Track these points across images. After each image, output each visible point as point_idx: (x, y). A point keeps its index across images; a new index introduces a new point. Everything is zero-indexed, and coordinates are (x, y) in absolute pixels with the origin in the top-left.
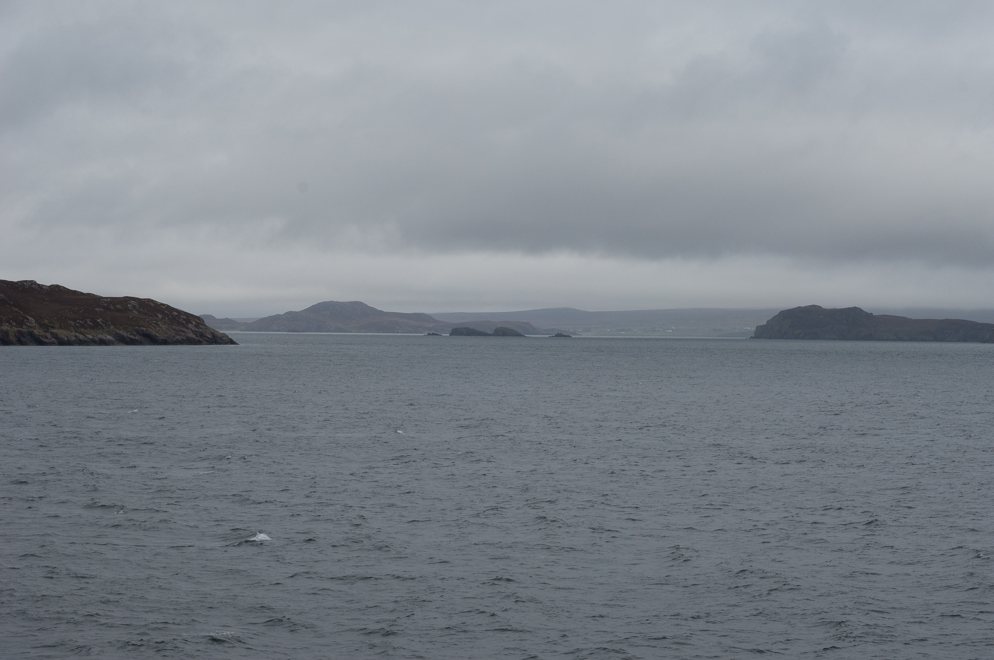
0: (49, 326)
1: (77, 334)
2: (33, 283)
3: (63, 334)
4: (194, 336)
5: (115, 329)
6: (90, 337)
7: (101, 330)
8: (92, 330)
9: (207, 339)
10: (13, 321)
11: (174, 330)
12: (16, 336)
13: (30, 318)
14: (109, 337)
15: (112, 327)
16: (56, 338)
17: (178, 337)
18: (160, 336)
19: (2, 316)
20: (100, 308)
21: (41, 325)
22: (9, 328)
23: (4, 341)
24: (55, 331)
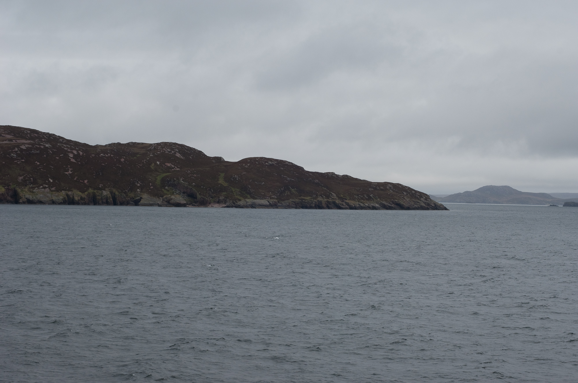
0: (344, 198)
1: (360, 203)
2: (333, 174)
3: (352, 203)
4: (424, 205)
5: (380, 201)
6: (367, 205)
7: (372, 201)
8: (367, 201)
9: (431, 207)
10: (324, 195)
11: (413, 201)
12: (326, 204)
13: (333, 194)
14: (377, 205)
15: (379, 199)
16: (348, 205)
17: (415, 206)
18: (406, 205)
19: (317, 193)
20: (372, 188)
21: (340, 198)
22: (322, 199)
23: (319, 206)
24: (347, 201)
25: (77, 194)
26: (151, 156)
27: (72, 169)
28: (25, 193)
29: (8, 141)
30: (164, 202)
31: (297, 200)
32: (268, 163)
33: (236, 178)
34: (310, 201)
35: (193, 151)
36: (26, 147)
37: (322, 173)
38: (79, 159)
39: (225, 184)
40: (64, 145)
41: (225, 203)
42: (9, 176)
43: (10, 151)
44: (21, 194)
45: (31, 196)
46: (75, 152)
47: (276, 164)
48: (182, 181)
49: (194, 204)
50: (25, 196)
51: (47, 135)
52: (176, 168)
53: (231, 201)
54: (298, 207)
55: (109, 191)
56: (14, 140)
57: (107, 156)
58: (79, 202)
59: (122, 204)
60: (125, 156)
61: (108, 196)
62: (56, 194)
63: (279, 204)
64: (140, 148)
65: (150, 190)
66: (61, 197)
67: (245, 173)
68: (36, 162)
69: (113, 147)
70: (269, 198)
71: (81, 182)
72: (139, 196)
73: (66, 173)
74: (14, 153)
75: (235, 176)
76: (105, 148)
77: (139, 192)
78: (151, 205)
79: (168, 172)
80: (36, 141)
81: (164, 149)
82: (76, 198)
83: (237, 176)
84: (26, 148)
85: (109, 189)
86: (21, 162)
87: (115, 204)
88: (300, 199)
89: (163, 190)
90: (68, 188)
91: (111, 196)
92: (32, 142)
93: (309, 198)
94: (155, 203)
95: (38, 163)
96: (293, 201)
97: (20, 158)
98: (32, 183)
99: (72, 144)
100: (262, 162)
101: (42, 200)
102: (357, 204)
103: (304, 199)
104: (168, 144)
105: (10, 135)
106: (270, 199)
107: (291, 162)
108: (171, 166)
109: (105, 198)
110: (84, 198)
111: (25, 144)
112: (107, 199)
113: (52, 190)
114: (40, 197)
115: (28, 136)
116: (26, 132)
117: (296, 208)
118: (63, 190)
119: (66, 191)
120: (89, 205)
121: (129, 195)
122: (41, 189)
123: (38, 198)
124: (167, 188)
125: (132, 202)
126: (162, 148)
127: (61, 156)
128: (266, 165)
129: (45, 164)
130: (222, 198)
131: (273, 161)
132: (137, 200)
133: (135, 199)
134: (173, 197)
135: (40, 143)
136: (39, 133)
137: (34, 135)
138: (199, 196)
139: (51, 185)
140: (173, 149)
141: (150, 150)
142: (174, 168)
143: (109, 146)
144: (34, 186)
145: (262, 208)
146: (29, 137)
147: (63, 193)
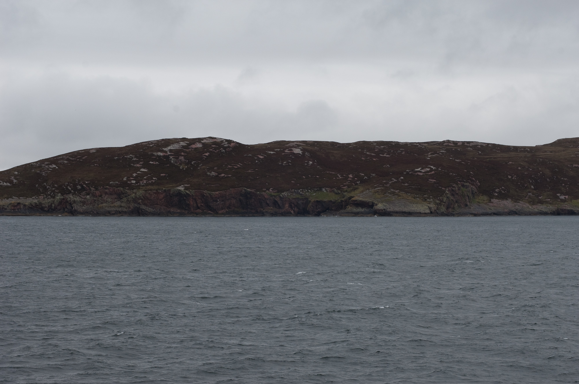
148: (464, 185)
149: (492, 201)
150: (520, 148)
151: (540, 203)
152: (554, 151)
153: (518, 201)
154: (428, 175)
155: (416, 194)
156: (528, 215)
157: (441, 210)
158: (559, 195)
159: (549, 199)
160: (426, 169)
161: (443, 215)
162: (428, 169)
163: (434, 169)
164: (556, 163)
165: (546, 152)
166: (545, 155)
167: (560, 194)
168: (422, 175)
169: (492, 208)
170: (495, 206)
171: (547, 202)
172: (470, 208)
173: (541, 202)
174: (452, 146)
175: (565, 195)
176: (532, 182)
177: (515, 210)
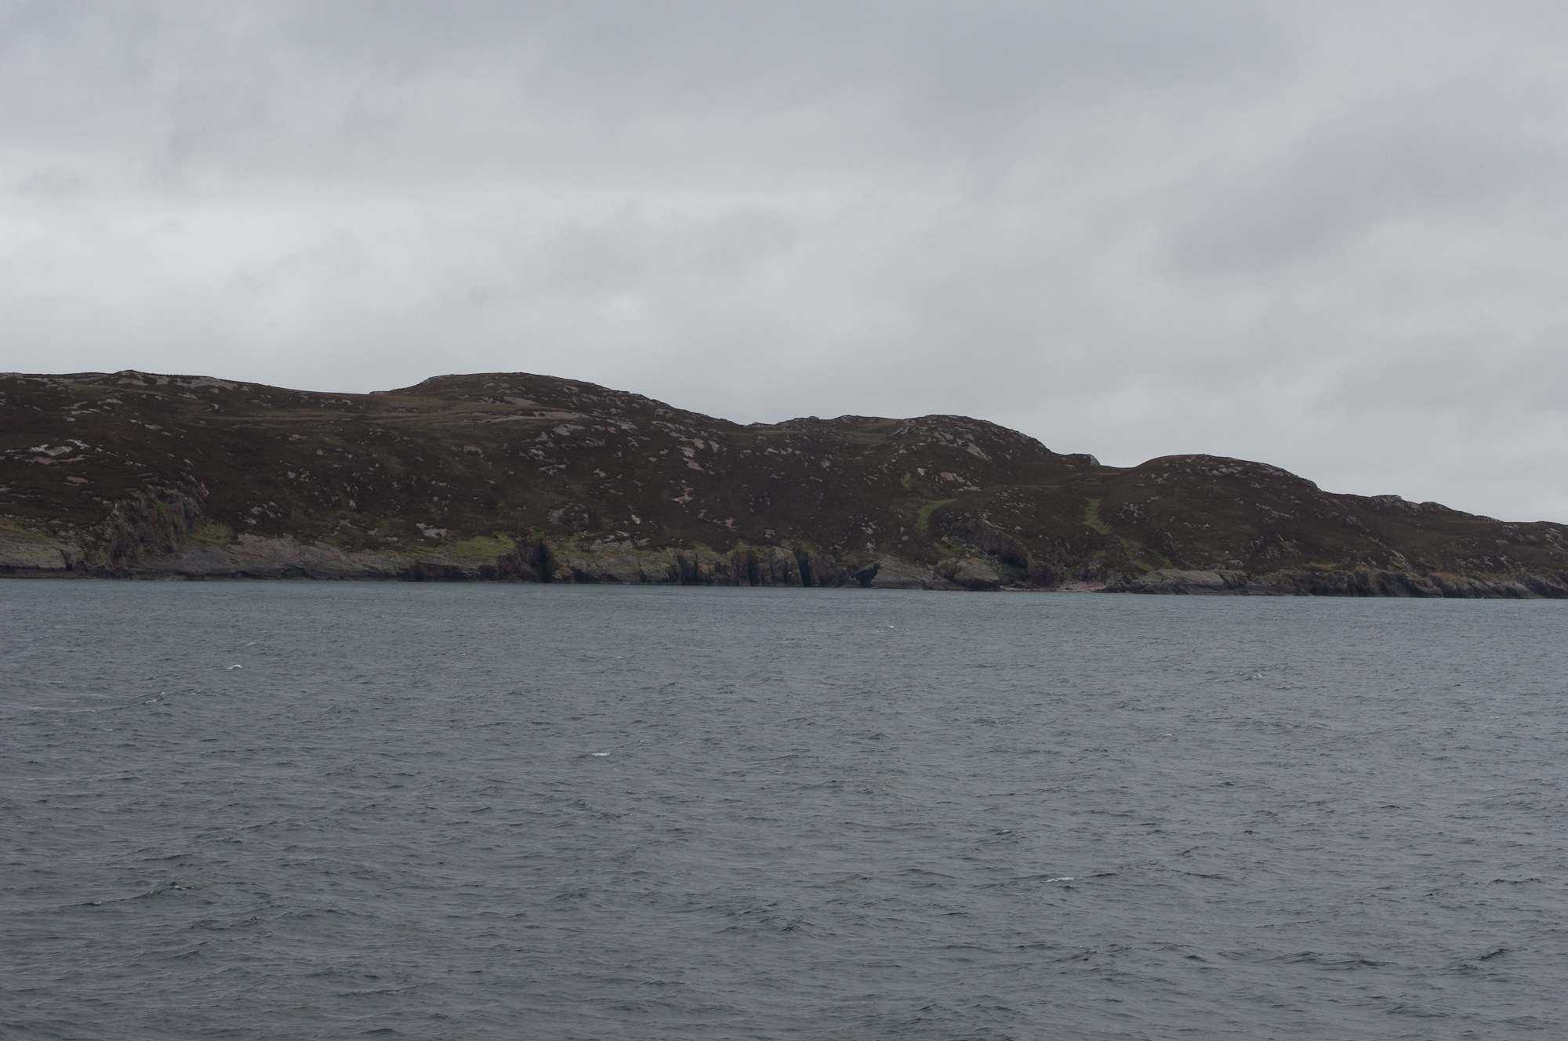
0: (1427, 567)
1: (1472, 580)
2: (1396, 499)
3: (1450, 579)
5: (1528, 573)
6: (1492, 584)
7: (1506, 574)
8: (1492, 574)
10: (1372, 558)
12: (1378, 582)
13: (1398, 555)
14: (1519, 586)
15: (1523, 569)
16: (1439, 586)
19: (1355, 551)
20: (1503, 539)
21: (1417, 566)
22: (1368, 569)
23: (1360, 589)
24: (1437, 574)
25: (706, 557)
26: (900, 452)
27: (692, 489)
28: (568, 554)
29: (521, 415)
30: (939, 577)
31: (1299, 572)
32: (1217, 470)
33: (1133, 512)
34: (1335, 573)
35: (1013, 440)
36: (569, 431)
37: (1365, 498)
38: (711, 462)
39: (1104, 529)
40: (669, 425)
41: (1103, 580)
42: (525, 508)
43: (528, 440)
44: (558, 557)
45: (584, 562)
46: (699, 444)
47: (1240, 472)
48: (987, 519)
49: (1019, 582)
50: (568, 561)
51: (623, 398)
52: (969, 486)
53: (1120, 575)
54: (1302, 590)
55: (792, 547)
56: (538, 413)
57: (785, 453)
58: (713, 578)
59: (826, 582)
60: (832, 453)
61: (789, 562)
62: (652, 558)
63: (1250, 583)
64: (870, 432)
65: (900, 546)
66: (665, 565)
67: (1156, 498)
68: (597, 471)
69: (800, 430)
70: (1224, 567)
71: (716, 524)
72: (871, 562)
73: (677, 500)
74: (538, 446)
75: (1128, 506)
76: (778, 432)
77: (871, 552)
78: (904, 585)
79: (950, 496)
80: (595, 414)
81: (936, 434)
82: (705, 568)
83: (1134, 506)
84: (568, 434)
85: (793, 544)
86: (556, 470)
87: (807, 582)
88: (1309, 569)
89: (936, 544)
90: (681, 540)
91: (796, 560)
92: (584, 416)
93: (1334, 565)
94: (915, 580)
95: (602, 474)
96: (1287, 575)
97: (555, 460)
98: (586, 528)
99: (689, 421)
100: (1203, 468)
101: (614, 572)
102: (1463, 582)
103: (1318, 570)
104: (947, 420)
105: (527, 399)
106: (1227, 568)
107: (1280, 467)
108: (956, 480)
109: (780, 568)
110: (725, 566)
111: (566, 422)
112: (786, 568)
113: (639, 544)
114: (608, 563)
115: (572, 402)
116: (567, 391)
117: (1297, 593)
118: (671, 546)
119: (677, 549)
120: (738, 585)
121: (844, 559)
122: (610, 542)
123: (604, 568)
124: (945, 539)
125: (853, 577)
126: (931, 430)
127: (663, 455)
128: (1214, 476)
129: (619, 477)
130: (1094, 566)
131: (1232, 464)
132: (865, 571)
133: (861, 570)
134: (962, 563)
135: (606, 418)
136: (601, 392)
137: (589, 398)
138: (1032, 562)
139: (635, 533)
140: (959, 435)
141: (900, 436)
142: (965, 484)
143: (788, 427)
144: (592, 535)
145: (1205, 593)
146: (575, 404)
147: (670, 554)
148: (163, 492)
149: (240, 539)
150: (328, 399)
151: (370, 548)
152: (416, 409)
153: (311, 541)
154: (64, 463)
155: (29, 517)
156: (336, 579)
157: (98, 562)
158: (421, 526)
159: (395, 536)
160: (63, 447)
161: (102, 574)
162: (67, 450)
163: (82, 448)
164: (420, 441)
165: (395, 409)
166: (393, 417)
167: (425, 524)
168: (50, 465)
169: (240, 558)
170: (247, 554)
171: (389, 546)
172: (180, 558)
173: (374, 545)
174: (141, 387)
175: (439, 528)
176: (351, 489)
177: (301, 565)
